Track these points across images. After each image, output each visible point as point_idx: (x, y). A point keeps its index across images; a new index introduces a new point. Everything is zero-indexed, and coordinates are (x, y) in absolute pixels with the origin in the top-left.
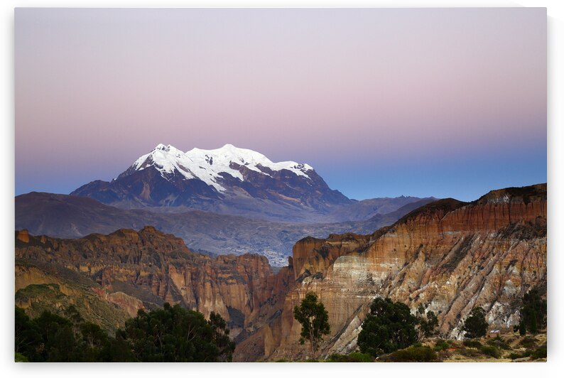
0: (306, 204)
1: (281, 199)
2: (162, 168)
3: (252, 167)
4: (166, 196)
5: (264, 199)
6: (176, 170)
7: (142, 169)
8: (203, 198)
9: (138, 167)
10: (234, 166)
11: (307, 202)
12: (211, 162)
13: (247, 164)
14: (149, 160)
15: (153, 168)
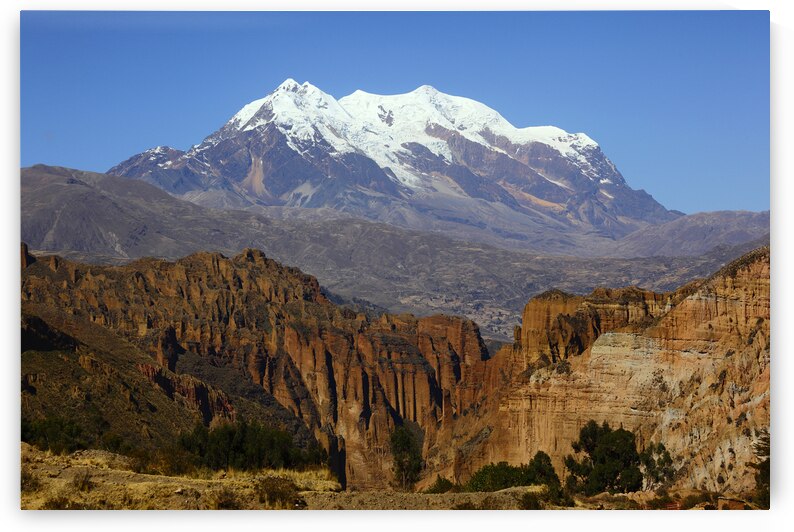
0: (578, 217)
1: (528, 203)
2: (290, 127)
3: (471, 135)
4: (297, 185)
5: (493, 200)
6: (318, 135)
7: (249, 128)
8: (368, 192)
9: (241, 125)
10: (435, 130)
11: (581, 211)
12: (389, 121)
13: (462, 128)
14: (266, 112)
15: (272, 127)
